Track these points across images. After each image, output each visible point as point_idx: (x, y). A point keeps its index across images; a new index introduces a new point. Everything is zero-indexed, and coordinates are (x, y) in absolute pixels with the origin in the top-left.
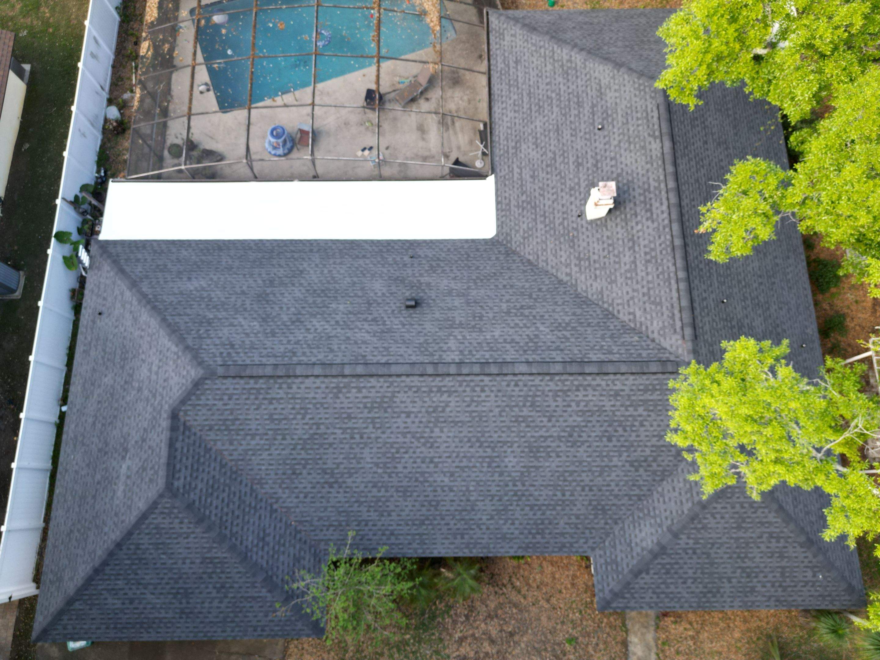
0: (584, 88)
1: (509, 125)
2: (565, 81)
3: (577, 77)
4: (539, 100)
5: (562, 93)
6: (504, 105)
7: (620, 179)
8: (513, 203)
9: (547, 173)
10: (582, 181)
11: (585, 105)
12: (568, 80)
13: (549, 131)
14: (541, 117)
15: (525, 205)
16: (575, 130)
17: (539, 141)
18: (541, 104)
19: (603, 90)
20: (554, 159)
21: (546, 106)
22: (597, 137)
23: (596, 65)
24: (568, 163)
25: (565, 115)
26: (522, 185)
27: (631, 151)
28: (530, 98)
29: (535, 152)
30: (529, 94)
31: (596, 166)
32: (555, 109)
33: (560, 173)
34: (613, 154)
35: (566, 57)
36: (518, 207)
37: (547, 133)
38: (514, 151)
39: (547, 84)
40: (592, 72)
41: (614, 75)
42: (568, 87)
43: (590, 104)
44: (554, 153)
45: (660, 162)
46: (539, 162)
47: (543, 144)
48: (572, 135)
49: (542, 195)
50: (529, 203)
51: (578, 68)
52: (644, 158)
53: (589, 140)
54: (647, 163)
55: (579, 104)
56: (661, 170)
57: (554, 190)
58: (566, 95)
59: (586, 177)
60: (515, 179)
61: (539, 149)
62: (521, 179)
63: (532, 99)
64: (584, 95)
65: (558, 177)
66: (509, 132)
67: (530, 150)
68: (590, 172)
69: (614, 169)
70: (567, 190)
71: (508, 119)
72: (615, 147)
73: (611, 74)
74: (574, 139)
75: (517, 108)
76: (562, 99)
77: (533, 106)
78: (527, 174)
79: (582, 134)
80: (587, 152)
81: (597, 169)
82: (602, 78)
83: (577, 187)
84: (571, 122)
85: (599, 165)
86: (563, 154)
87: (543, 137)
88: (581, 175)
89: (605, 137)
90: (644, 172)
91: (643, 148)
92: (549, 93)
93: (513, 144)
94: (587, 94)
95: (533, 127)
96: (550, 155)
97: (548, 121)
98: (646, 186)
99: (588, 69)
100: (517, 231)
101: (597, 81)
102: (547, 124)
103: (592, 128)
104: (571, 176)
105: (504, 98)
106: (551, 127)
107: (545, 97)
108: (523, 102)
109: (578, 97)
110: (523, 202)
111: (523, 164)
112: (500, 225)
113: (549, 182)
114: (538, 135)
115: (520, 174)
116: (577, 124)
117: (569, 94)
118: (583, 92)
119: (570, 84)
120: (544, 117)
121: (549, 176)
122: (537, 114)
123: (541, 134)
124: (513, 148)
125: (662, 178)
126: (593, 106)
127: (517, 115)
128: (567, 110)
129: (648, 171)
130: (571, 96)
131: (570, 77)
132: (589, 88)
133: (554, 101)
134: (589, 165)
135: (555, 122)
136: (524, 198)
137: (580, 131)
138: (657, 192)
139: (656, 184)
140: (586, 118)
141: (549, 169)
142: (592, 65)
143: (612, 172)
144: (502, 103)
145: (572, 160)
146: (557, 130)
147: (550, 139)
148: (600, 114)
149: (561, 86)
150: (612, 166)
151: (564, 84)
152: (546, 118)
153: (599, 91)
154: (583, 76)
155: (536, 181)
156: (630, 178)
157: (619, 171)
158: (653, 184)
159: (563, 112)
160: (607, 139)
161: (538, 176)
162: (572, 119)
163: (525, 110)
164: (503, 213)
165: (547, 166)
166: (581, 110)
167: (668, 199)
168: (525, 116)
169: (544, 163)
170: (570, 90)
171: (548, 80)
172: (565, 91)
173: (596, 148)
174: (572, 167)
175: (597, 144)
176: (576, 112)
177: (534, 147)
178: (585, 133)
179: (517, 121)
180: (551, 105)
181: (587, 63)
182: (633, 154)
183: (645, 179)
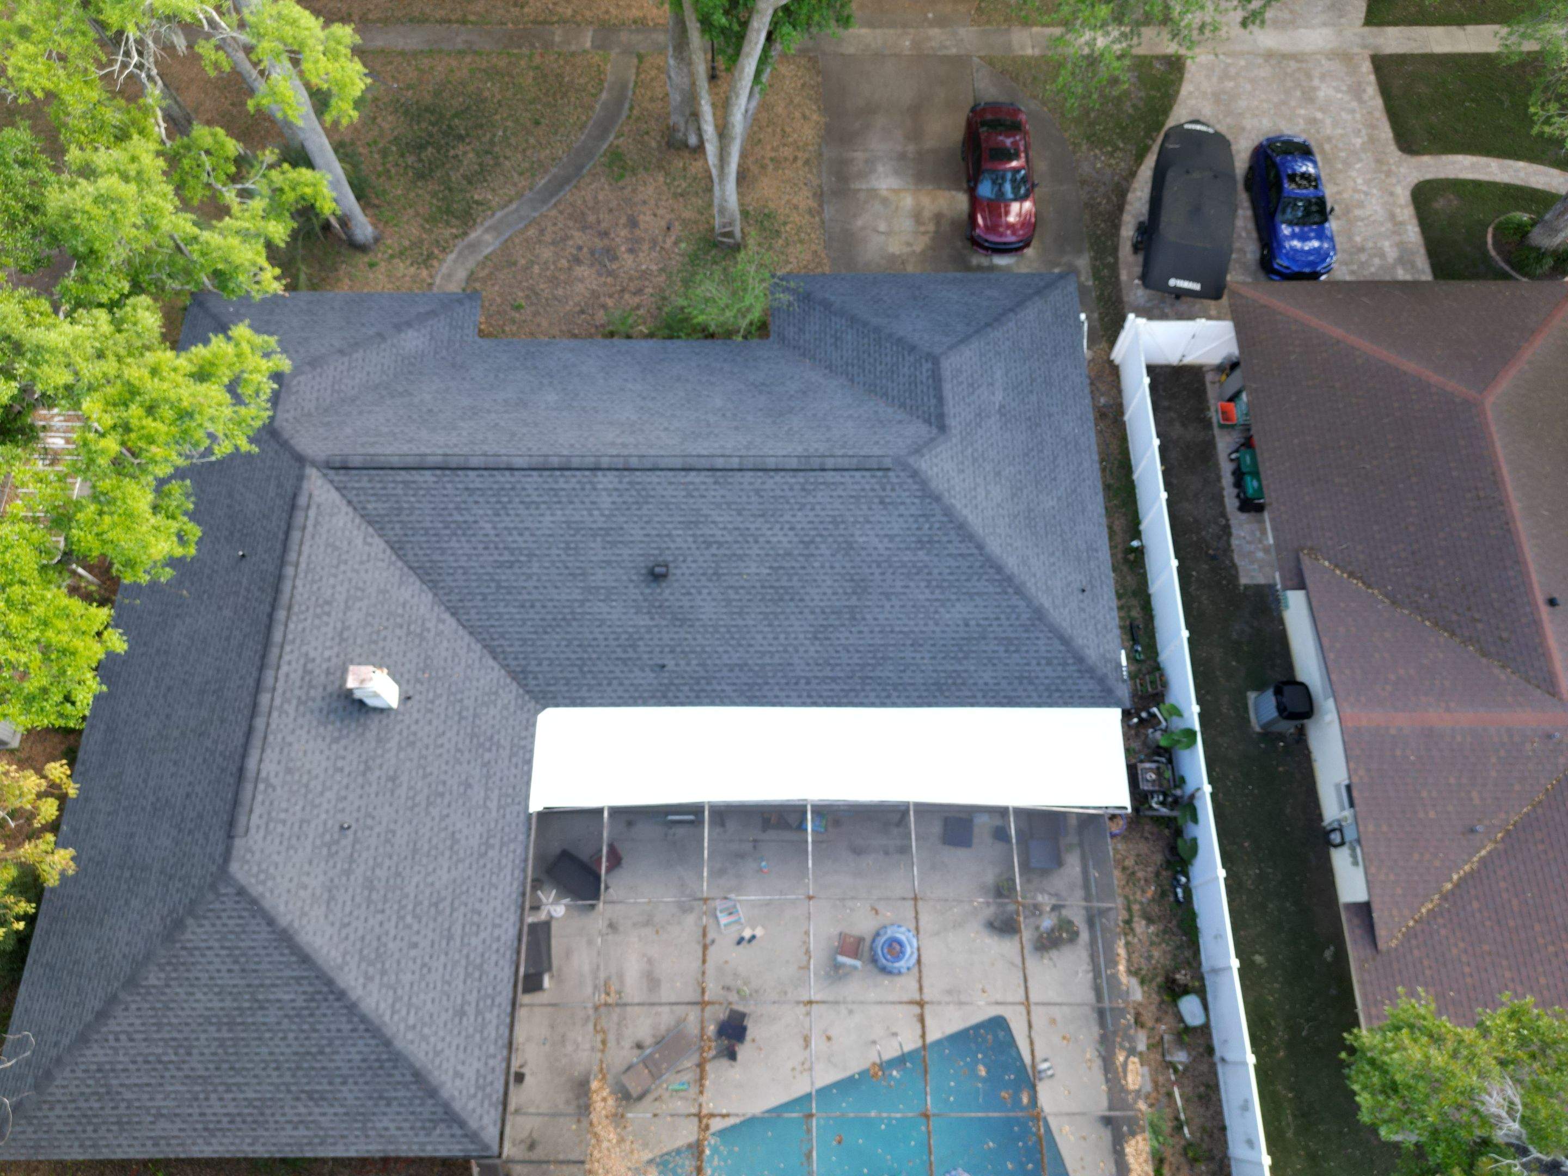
0: (356, 913)
1: (493, 892)
2: (384, 939)
3: (363, 938)
4: (435, 920)
5: (394, 918)
6: (497, 932)
7: (336, 734)
8: (505, 754)
9: (444, 783)
10: (394, 751)
11: (360, 880)
12: (379, 939)
13: (428, 855)
14: (437, 885)
15: (488, 744)
16: (387, 841)
17: (448, 843)
18: (433, 910)
19: (326, 896)
20: (429, 804)
21: (426, 903)
22: (355, 815)
23: (325, 951)
24: (410, 788)
25: (398, 874)
26: (488, 777)
27: (309, 772)
28: (449, 929)
29: (459, 826)
30: (450, 938)
31: (368, 768)
32: (410, 890)
33: (425, 776)
34: (338, 777)
35: (373, 987)
36: (499, 746)
37: (433, 852)
38: (492, 841)
39: (415, 945)
40: (335, 939)
41: (300, 918)
42: (381, 924)
43: (352, 878)
44: (428, 813)
45: (271, 738)
46: (454, 805)
47: (443, 835)
48: (394, 833)
49: (458, 750)
50: (481, 745)
51: (357, 958)
52: (293, 755)
53: (369, 815)
54: (290, 744)
55: (369, 885)
56: (273, 726)
57: (439, 751)
58: (388, 912)
59: (387, 756)
60: (496, 792)
61: (451, 829)
62: (487, 789)
63: (446, 925)
64: (358, 899)
65: (428, 770)
66: (494, 879)
67: (465, 831)
68: (379, 761)
69: (342, 752)
70: (419, 744)
71: (492, 904)
72: (331, 788)
73: (304, 921)
74: (392, 826)
75: (476, 918)
76: (396, 907)
77: (448, 911)
78: (477, 794)
79: (377, 830)
80: (377, 795)
81: (366, 762)
82: (322, 919)
83: (404, 744)
84: (390, 857)
85: (362, 767)
86: (415, 805)
87: (441, 846)
88: (393, 761)
89: (343, 810)
90: (298, 732)
91: (289, 771)
92: (416, 927)
93: (491, 853)
94: (353, 899)
95: (453, 873)
96: (435, 812)
97: (428, 874)
98: (302, 708)
99: (342, 947)
100: (505, 707)
101: (331, 917)
102: (430, 869)
103: (359, 834)
104: (408, 764)
105: (495, 946)
106: (424, 861)
107: (424, 920)
108: (464, 927)
109: (369, 901)
110: (490, 750)
111: (480, 812)
112: (530, 726)
113: (444, 767)
114: (447, 854)
115: (487, 798)
116: (381, 850)
117: (383, 911)
118: (359, 906)
119: (377, 930)
120: (432, 884)
121: (443, 777)
122: (443, 893)
123: (443, 854)
124: (492, 847)
125: (275, 714)
126: (348, 873)
127: (478, 906)
128: (392, 882)
129: (293, 732)
130: (380, 906)
131: (375, 944)
132: (347, 910)
133: (410, 907)
134: (377, 773)
135: (416, 868)
136: (487, 756)
137: (379, 835)
138: (288, 695)
139: (286, 706)
140: (365, 855)
141: (441, 788)
142: (333, 953)
143: (345, 748)
144: (498, 939)
145: (402, 792)
146: (415, 851)
147: (430, 840)
148: (341, 854)
149: (392, 932)
150: (344, 758)
151: (387, 933)
152: (430, 880)
153: (332, 898)
154: (352, 937)
155: (463, 777)
156: (321, 729)
157: (334, 747)
158: (290, 708)
159: (399, 881)
160: (340, 806)
161: (460, 784)
162: (387, 863)
163: (462, 909)
164: (523, 743)
165: (442, 795)
166: (369, 873)
167: (276, 679)
168: (464, 898)
169: (446, 802)
170: (380, 917)
171: (413, 953)
172: (389, 919)
173: (361, 797)
174: (404, 778)
175: (357, 803)
176: (378, 872)
177: (458, 836)
178: (371, 829)
179: (479, 894)
180: (417, 904)
181: (339, 960)
182: (308, 766)
183: (300, 720)
